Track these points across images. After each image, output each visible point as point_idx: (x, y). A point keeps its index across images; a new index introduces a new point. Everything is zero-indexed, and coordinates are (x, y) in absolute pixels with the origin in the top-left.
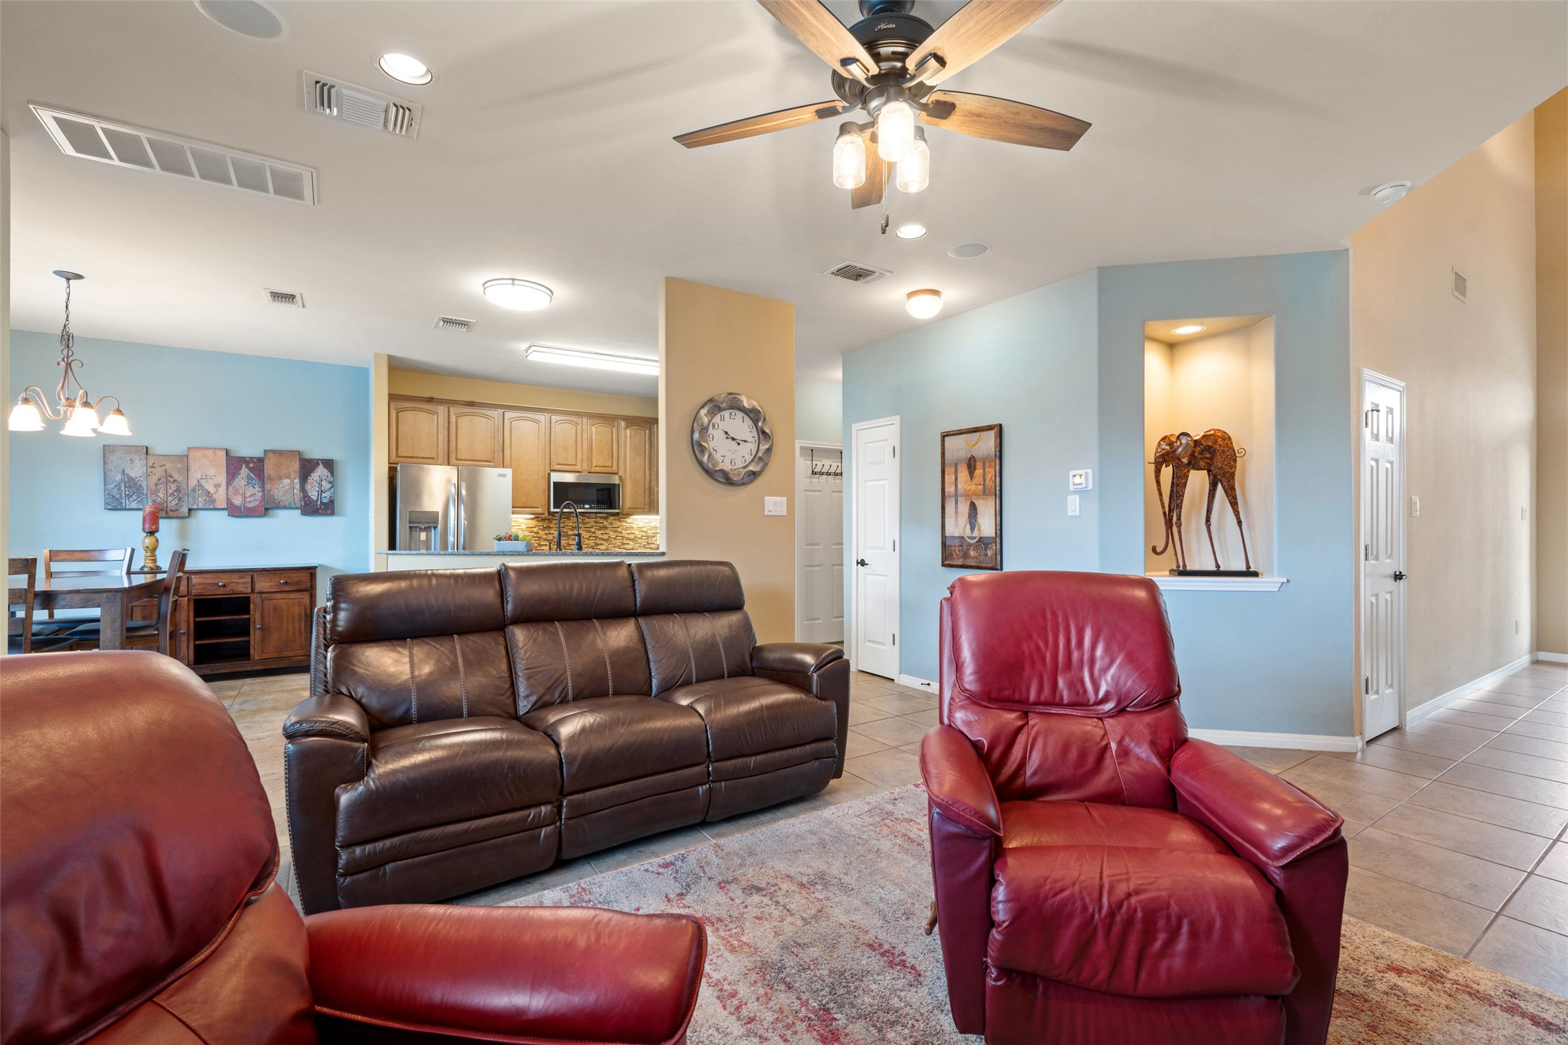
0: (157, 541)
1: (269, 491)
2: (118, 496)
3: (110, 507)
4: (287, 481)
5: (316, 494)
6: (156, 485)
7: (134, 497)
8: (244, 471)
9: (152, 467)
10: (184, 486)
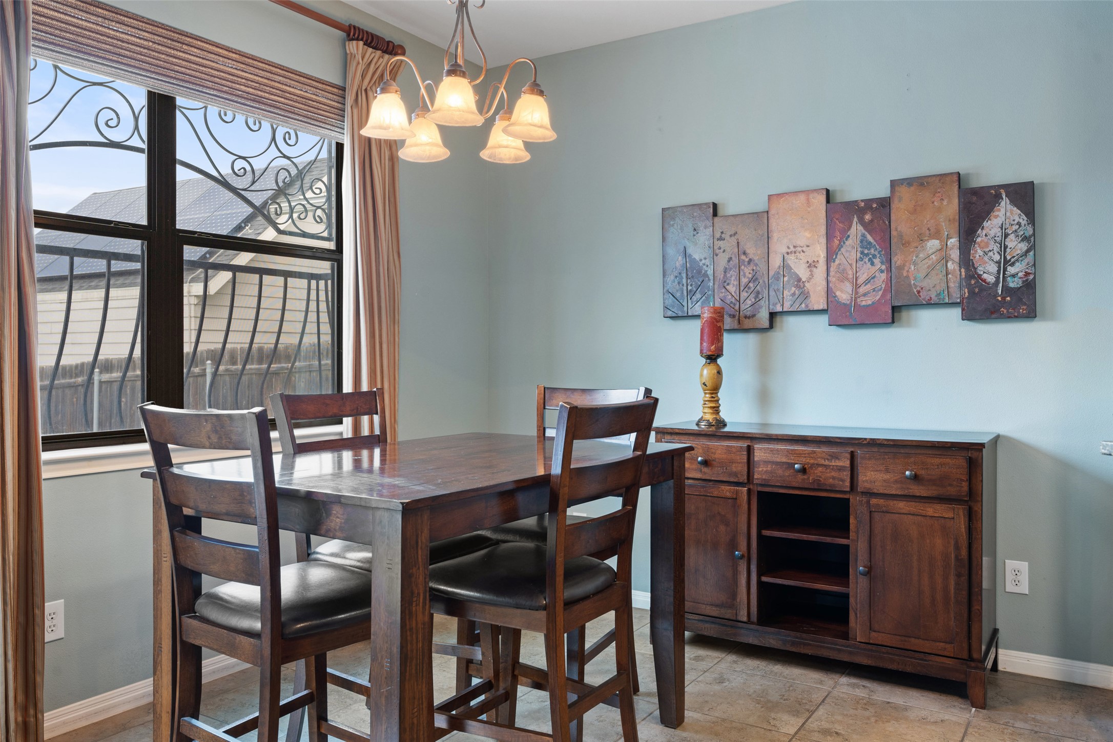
0: (719, 372)
1: (901, 268)
2: (678, 295)
3: (670, 313)
4: (933, 244)
5: (993, 268)
6: (725, 271)
7: (698, 295)
8: (856, 229)
9: (721, 239)
10: (762, 267)
